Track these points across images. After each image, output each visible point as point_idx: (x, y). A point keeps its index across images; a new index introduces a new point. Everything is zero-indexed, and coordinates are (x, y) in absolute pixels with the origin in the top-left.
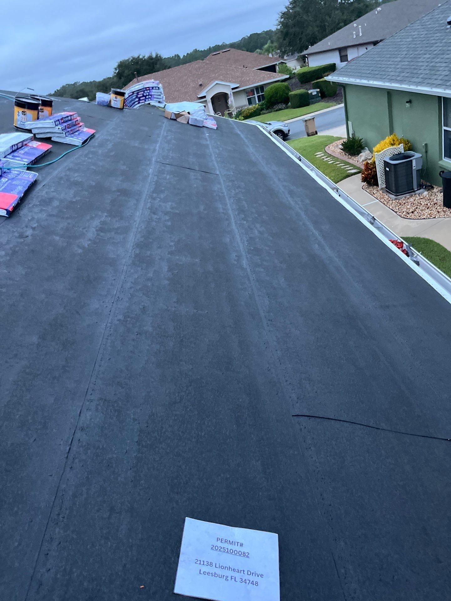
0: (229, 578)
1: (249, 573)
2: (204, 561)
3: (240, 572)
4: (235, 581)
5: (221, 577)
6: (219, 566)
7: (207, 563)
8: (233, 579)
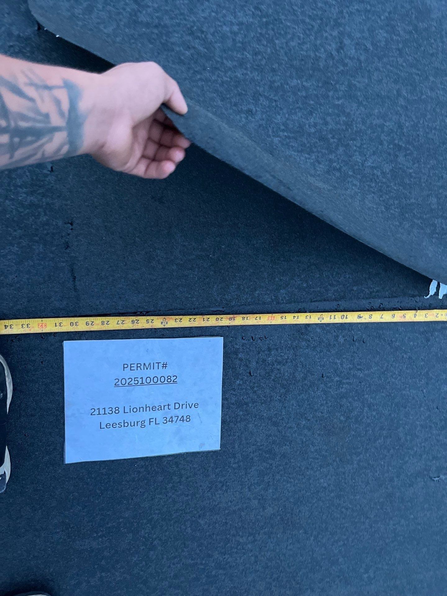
0: (147, 423)
1: (177, 406)
2: (104, 409)
3: (163, 408)
4: (156, 424)
5: (134, 425)
6: (130, 408)
7: (111, 409)
8: (153, 422)
